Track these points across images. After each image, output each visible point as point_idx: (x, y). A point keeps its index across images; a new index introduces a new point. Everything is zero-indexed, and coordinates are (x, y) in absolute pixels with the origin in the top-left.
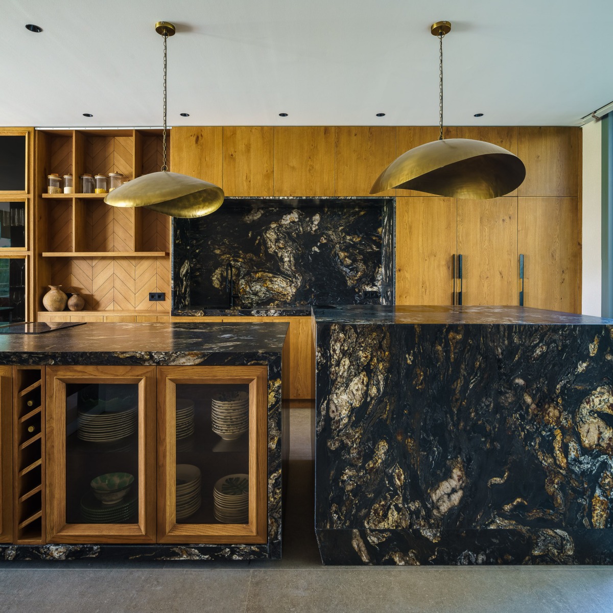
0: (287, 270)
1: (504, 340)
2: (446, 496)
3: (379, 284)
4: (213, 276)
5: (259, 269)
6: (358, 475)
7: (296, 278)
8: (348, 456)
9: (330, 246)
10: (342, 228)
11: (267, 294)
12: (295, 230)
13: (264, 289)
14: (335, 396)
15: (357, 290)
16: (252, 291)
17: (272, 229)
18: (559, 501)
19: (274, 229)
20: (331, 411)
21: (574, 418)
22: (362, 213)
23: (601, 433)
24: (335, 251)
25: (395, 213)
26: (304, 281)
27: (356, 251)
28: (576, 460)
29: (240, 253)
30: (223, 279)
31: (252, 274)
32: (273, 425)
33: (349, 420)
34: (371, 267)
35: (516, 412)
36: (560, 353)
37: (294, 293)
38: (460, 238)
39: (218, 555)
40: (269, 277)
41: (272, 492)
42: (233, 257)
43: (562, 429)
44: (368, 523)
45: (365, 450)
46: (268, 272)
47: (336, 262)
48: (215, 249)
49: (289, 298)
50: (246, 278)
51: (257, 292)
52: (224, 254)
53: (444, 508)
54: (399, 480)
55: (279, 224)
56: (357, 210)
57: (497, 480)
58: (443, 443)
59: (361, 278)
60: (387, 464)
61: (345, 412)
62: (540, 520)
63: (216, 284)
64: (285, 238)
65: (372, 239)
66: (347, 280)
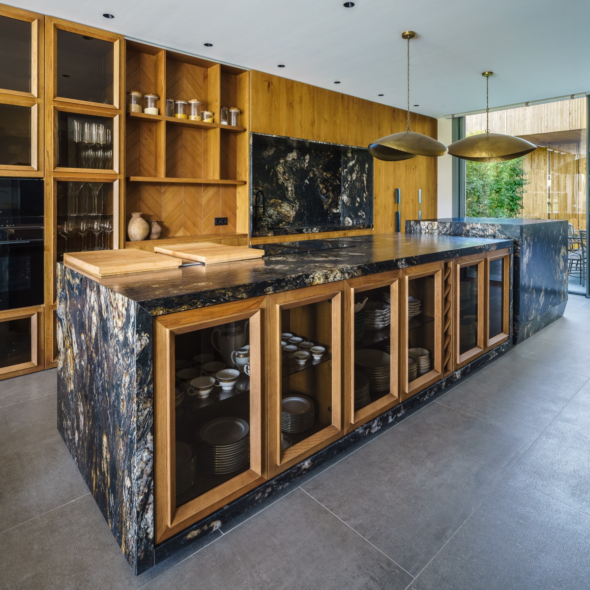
0: (290, 197)
3: (340, 207)
5: (273, 196)
7: (296, 204)
9: (315, 179)
10: (322, 166)
11: (278, 217)
12: (295, 166)
13: (275, 213)
15: (329, 212)
16: (268, 214)
19: (282, 164)
22: (332, 156)
24: (317, 183)
26: (300, 206)
27: (328, 184)
31: (268, 200)
34: (336, 195)
37: (294, 216)
40: (279, 203)
46: (278, 199)
47: (318, 191)
49: (292, 219)
51: (272, 215)
55: (285, 160)
56: (329, 153)
59: (331, 203)
64: (289, 172)
65: (337, 176)
66: (323, 205)
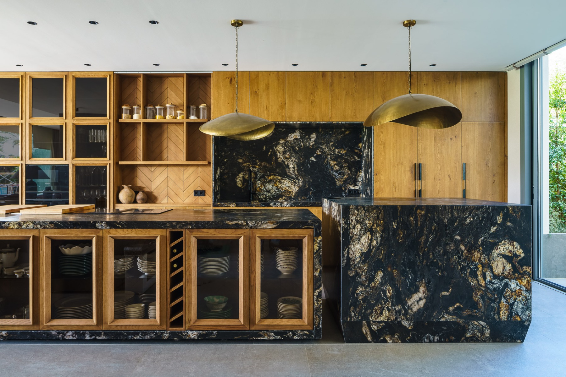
0: (292, 174)
1: (449, 214)
2: (416, 302)
3: (359, 184)
4: (237, 179)
5: (271, 173)
6: (366, 290)
7: (298, 180)
8: (360, 280)
9: (323, 157)
10: (332, 143)
11: (277, 192)
12: (297, 145)
13: (275, 188)
14: (352, 246)
15: (343, 189)
16: (266, 189)
17: (281, 144)
18: (481, 305)
19: (282, 144)
20: (350, 254)
21: (489, 258)
22: (347, 132)
23: (504, 267)
24: (327, 160)
25: (373, 133)
26: (304, 182)
27: (342, 160)
28: (490, 282)
29: (257, 162)
30: (244, 181)
31: (266, 177)
32: (317, 262)
33: (361, 259)
34: (354, 172)
35: (456, 255)
36: (481, 221)
37: (297, 191)
38: (420, 151)
39: (285, 336)
40: (279, 179)
41: (317, 300)
42: (252, 165)
43: (482, 264)
44: (372, 318)
45: (370, 276)
46: (278, 176)
47: (328, 168)
48: (238, 159)
49: (293, 194)
50: (262, 180)
51: (270, 190)
52: (245, 162)
53: (415, 309)
54: (389, 293)
55: (286, 140)
56: (343, 130)
57: (445, 293)
58: (414, 272)
59: (346, 180)
60: (382, 284)
61: (358, 255)
62: (470, 316)
63: (239, 184)
64: (290, 151)
65: (355, 152)
66: (336, 182)
